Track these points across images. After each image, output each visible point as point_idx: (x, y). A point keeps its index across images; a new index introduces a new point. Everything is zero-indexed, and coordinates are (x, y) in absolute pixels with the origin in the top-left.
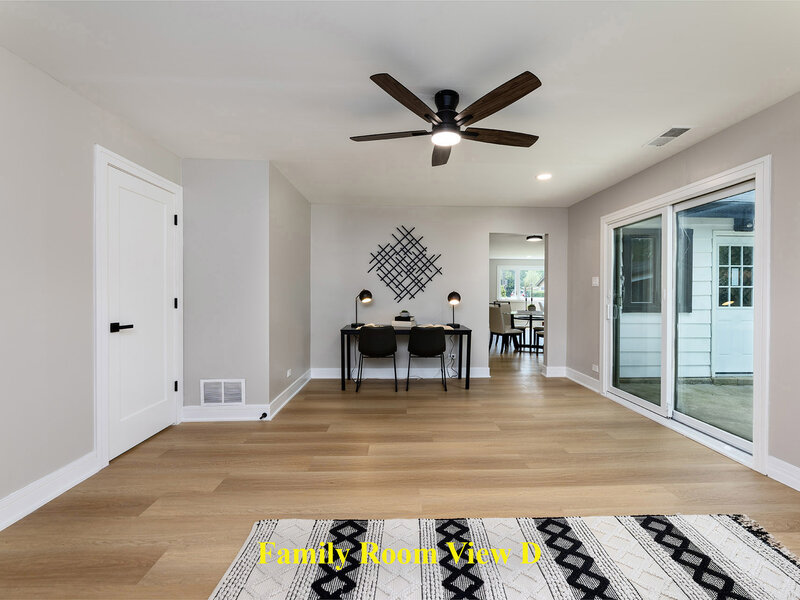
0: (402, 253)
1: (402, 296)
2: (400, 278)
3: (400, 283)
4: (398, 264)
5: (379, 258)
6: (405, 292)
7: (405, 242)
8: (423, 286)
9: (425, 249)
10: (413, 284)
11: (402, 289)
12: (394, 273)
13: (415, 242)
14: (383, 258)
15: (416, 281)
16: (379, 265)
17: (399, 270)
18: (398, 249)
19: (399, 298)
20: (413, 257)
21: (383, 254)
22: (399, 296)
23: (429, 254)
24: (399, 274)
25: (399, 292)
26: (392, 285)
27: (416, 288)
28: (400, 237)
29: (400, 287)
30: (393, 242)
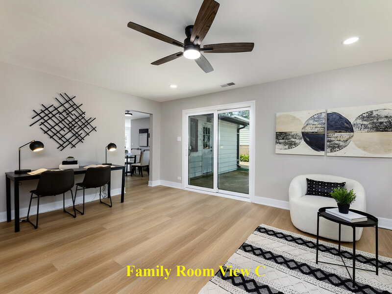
0: (64, 114)
1: (64, 145)
2: (62, 132)
3: (63, 136)
4: (60, 122)
5: (42, 115)
6: (67, 143)
7: (67, 105)
8: (83, 138)
9: (84, 113)
10: (74, 137)
11: (65, 140)
12: (57, 128)
13: (76, 107)
14: (47, 115)
15: (77, 135)
16: (42, 121)
17: (62, 126)
18: (61, 109)
19: (61, 148)
20: (74, 117)
21: (47, 112)
22: (61, 145)
23: (87, 116)
24: (62, 129)
25: (61, 143)
26: (55, 137)
27: (77, 140)
28: (63, 101)
29: (63, 139)
30: (57, 105)
